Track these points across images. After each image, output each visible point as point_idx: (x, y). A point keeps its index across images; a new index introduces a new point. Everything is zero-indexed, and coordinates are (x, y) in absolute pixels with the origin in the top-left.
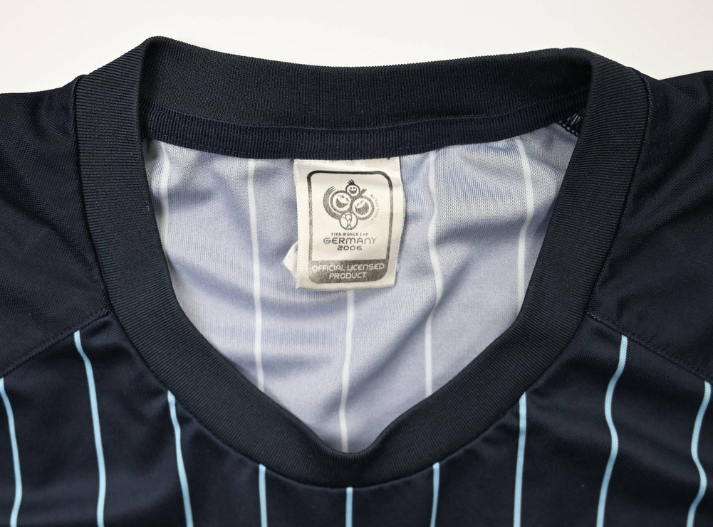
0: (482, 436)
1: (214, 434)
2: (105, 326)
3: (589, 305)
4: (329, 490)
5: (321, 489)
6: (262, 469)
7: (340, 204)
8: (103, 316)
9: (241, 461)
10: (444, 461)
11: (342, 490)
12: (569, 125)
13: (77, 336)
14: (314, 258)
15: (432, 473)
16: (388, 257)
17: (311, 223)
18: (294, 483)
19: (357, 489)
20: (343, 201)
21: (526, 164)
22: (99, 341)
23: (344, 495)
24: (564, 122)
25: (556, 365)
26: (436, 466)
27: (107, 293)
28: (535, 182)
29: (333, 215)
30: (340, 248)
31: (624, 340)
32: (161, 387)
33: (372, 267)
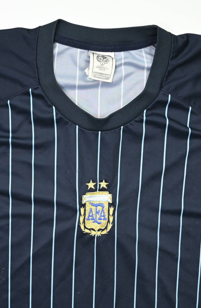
0: (134, 120)
1: (65, 117)
2: (38, 88)
3: (161, 87)
4: (95, 132)
5: (92, 132)
6: (77, 126)
7: (100, 59)
8: (38, 85)
9: (72, 124)
10: (124, 126)
11: (98, 132)
12: (155, 46)
13: (30, 90)
14: (93, 71)
15: (121, 128)
16: (111, 74)
17: (93, 62)
18: (86, 130)
19: (101, 132)
20: (101, 58)
21: (144, 54)
22: (36, 92)
23: (98, 133)
24: (154, 45)
25: (153, 103)
26: (122, 127)
27: (39, 80)
28: (146, 58)
29: (99, 61)
30: (100, 69)
31: (170, 96)
32: (52, 105)
33: (107, 76)
